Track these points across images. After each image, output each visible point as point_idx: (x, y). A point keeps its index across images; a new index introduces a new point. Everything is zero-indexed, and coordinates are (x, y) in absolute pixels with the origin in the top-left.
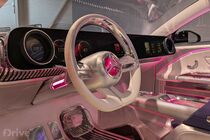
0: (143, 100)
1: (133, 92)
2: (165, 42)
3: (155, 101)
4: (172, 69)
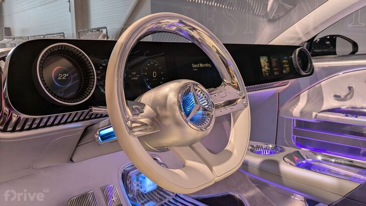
0: (256, 160)
1: (235, 152)
2: (295, 56)
3: (276, 163)
4: (308, 101)
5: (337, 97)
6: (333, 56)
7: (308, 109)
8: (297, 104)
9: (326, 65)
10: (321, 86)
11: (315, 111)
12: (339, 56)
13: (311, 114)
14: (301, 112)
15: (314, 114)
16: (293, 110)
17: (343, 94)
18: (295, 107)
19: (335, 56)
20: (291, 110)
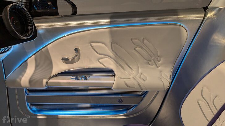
4: (37, 66)
5: (65, 60)
6: (56, 16)
7: (37, 77)
8: (25, 72)
9: (49, 26)
10: (47, 50)
11: (45, 78)
12: (62, 17)
13: (42, 82)
14: (30, 81)
15: (45, 81)
16: (21, 80)
17: (70, 57)
18: (23, 76)
19: (58, 16)
20: (18, 80)
